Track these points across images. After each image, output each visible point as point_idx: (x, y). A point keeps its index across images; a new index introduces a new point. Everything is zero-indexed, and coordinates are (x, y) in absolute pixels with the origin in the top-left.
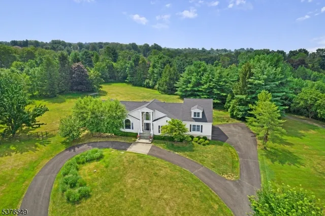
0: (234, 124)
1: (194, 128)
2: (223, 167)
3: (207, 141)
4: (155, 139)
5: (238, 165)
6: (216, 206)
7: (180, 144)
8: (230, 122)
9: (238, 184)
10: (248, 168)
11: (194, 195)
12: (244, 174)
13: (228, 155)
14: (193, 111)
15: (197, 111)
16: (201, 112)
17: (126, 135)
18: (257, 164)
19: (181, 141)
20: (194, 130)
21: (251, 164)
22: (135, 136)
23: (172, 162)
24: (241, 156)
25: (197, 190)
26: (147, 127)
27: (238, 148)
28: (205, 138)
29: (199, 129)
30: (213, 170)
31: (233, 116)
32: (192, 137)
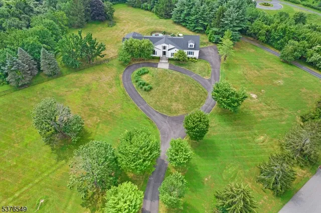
0: (210, 47)
1: (189, 53)
2: (204, 73)
3: (196, 60)
4: (169, 59)
5: (210, 72)
6: (201, 89)
7: (183, 63)
8: (208, 45)
9: (210, 80)
10: (215, 73)
11: (193, 86)
12: (213, 77)
13: (206, 67)
14: (189, 44)
15: (191, 44)
16: (194, 45)
17: (154, 58)
18: (219, 71)
19: (183, 61)
20: (189, 54)
21: (216, 71)
22: (159, 58)
23: (181, 72)
24: (213, 67)
25: (194, 84)
26: (164, 53)
27: (211, 63)
28: (195, 58)
29: (192, 53)
30: (199, 75)
31: (210, 41)
32: (188, 58)
